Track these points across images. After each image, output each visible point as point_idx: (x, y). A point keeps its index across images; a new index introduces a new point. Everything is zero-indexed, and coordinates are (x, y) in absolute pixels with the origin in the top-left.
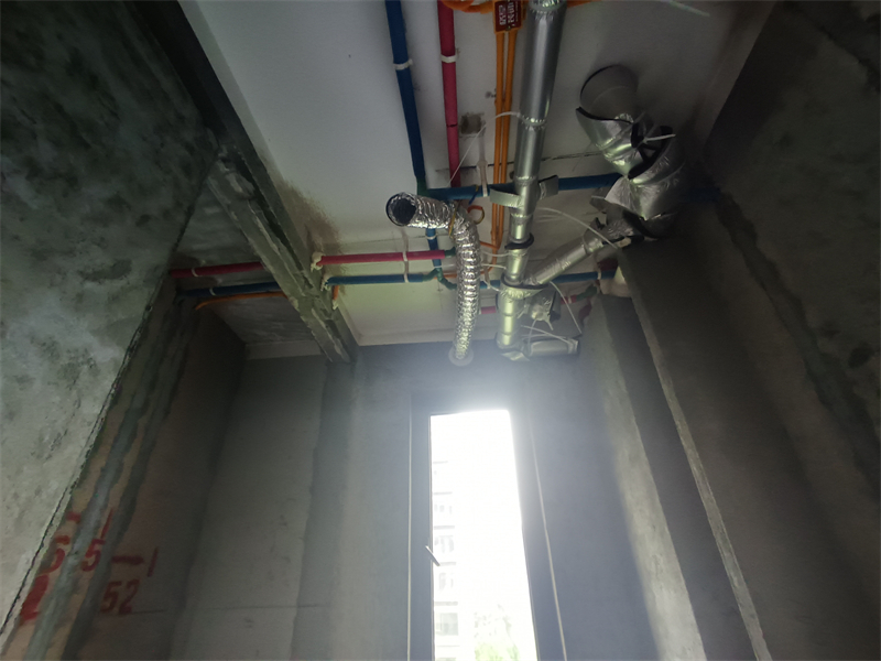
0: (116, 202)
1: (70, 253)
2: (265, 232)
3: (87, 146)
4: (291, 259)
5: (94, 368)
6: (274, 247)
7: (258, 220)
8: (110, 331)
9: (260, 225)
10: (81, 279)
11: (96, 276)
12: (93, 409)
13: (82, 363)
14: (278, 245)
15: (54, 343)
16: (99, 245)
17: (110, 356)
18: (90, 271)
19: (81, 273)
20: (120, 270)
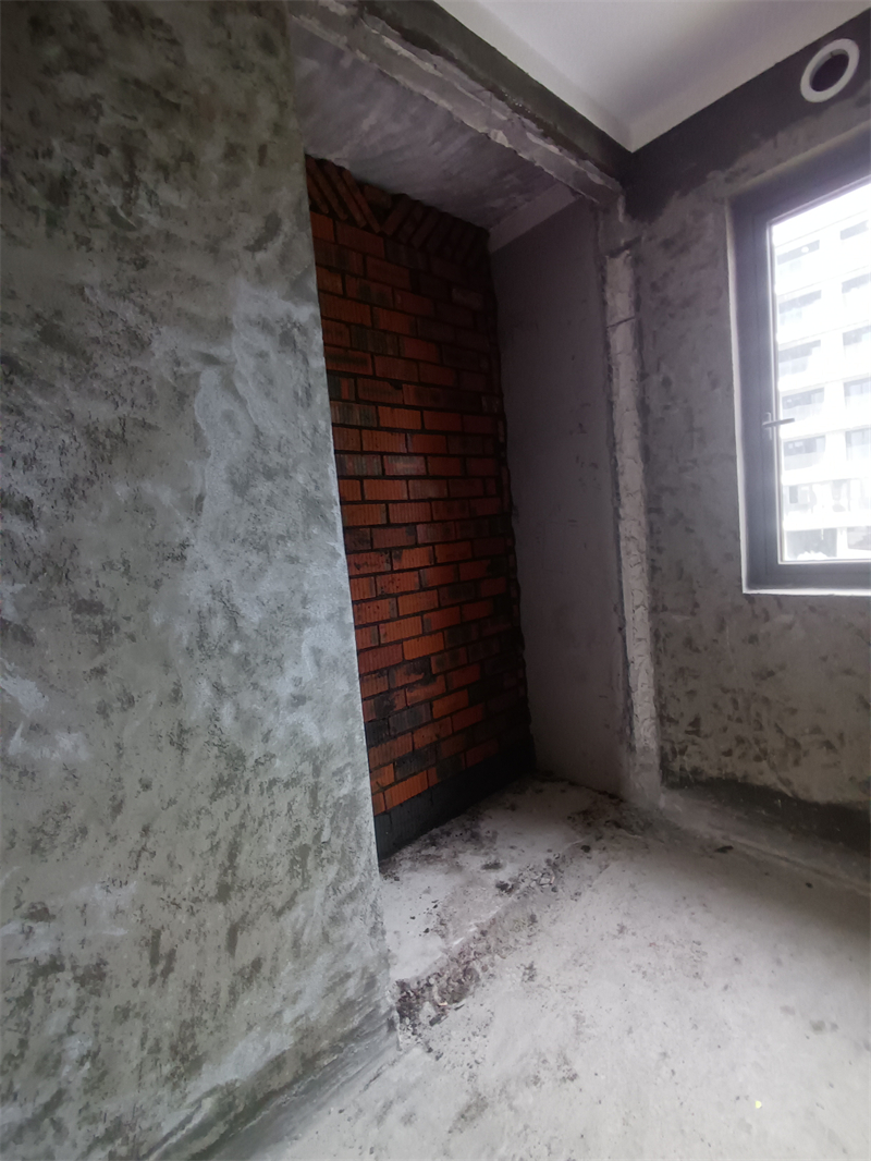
0: (232, 152)
1: (229, 234)
2: (404, 52)
3: (177, 107)
4: (456, 71)
5: (303, 330)
6: (427, 67)
7: (387, 41)
8: (295, 291)
9: (395, 46)
10: (250, 254)
11: (258, 245)
12: (319, 363)
13: (292, 328)
14: (430, 61)
15: (264, 319)
16: (243, 211)
17: (307, 313)
18: (252, 242)
19: (248, 248)
20: (272, 227)
